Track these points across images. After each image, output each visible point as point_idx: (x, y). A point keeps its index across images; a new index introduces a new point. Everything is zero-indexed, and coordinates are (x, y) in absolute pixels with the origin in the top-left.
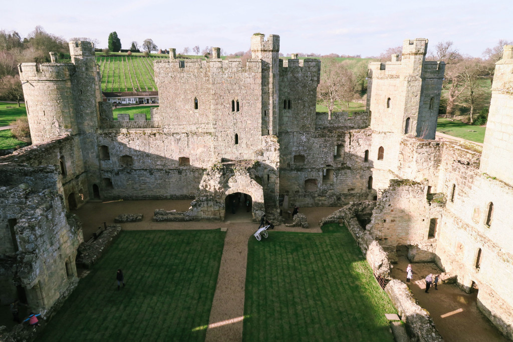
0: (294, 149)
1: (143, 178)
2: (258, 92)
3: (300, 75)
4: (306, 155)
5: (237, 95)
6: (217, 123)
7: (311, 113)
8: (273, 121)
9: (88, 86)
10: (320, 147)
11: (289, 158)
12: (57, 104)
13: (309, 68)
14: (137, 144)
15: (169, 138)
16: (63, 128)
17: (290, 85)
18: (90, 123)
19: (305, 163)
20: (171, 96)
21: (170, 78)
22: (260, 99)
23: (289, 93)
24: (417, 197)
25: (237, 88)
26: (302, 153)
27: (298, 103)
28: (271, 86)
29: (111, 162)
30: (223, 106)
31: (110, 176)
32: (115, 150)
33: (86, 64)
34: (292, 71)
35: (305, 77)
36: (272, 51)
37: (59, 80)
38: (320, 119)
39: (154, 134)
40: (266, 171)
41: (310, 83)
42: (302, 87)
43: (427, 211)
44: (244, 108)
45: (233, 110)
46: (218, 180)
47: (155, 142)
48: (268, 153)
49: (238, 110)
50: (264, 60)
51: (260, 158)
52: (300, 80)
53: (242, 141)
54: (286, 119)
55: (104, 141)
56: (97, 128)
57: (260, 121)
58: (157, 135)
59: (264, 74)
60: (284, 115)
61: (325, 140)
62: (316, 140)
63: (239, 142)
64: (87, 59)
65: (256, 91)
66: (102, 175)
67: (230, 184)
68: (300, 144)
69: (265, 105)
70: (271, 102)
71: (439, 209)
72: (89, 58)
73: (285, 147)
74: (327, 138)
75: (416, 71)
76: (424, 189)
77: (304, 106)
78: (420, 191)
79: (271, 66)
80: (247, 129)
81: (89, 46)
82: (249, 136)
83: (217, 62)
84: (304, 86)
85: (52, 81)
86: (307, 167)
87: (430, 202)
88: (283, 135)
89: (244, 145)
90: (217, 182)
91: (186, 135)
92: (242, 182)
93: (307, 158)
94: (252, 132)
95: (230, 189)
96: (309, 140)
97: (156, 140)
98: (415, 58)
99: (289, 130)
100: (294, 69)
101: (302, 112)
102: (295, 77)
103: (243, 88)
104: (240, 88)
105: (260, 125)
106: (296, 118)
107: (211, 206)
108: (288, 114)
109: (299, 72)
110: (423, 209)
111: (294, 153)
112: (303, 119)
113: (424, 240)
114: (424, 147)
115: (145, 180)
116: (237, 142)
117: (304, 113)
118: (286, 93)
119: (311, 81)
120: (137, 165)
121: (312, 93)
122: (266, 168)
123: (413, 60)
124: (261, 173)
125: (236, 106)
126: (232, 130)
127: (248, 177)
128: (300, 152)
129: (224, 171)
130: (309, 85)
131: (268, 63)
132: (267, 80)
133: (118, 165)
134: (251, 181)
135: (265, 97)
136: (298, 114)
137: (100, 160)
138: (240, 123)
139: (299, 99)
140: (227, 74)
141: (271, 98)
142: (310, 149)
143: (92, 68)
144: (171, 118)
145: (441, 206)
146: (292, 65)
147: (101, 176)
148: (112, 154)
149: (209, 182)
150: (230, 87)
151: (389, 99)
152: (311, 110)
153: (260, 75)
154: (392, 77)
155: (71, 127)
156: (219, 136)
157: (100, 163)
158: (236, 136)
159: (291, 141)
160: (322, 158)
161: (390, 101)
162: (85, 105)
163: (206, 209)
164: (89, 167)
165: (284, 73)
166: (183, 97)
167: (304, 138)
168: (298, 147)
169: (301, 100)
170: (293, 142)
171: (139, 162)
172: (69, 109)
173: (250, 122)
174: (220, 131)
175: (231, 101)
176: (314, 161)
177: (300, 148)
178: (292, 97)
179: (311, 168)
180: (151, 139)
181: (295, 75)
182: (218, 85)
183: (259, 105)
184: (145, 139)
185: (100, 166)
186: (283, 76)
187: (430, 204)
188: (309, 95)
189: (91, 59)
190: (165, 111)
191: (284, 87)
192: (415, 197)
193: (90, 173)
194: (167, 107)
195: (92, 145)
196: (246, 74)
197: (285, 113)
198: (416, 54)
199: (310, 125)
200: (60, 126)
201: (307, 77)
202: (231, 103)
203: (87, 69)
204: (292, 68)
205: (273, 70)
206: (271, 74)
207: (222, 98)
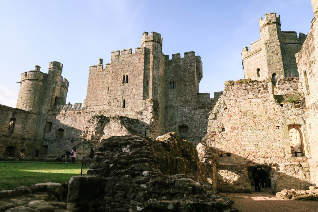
0: (178, 120)
1: (67, 145)
2: (142, 68)
3: (181, 63)
4: (188, 125)
5: (127, 71)
6: (111, 92)
7: (191, 90)
8: (153, 89)
9: (51, 85)
10: (201, 117)
11: (174, 128)
12: (29, 93)
13: (188, 57)
14: (68, 120)
15: (89, 115)
16: (28, 107)
17: (174, 71)
18: (46, 107)
19: (189, 132)
20: (95, 87)
21: (96, 75)
22: (143, 72)
23: (173, 77)
24: (259, 96)
25: (127, 67)
26: (186, 123)
27: (181, 83)
28: (151, 64)
29: (51, 133)
30: (117, 80)
31: (48, 143)
32: (54, 125)
33: (54, 73)
34: (175, 61)
35: (185, 64)
36: (153, 41)
37: (34, 79)
38: (203, 98)
39: (80, 113)
40: (144, 128)
41: (189, 68)
42: (183, 71)
43: (279, 114)
44: (131, 80)
45: (124, 82)
46: (96, 126)
47: (79, 118)
48: (146, 112)
49: (127, 82)
50: (147, 47)
51: (139, 117)
52: (181, 66)
53: (128, 105)
54: (171, 96)
55: (50, 119)
56: (49, 111)
57: (142, 89)
58: (82, 114)
59: (146, 56)
60: (170, 93)
61: (205, 111)
62: (197, 112)
63: (126, 106)
64: (55, 71)
65: (140, 67)
66: (44, 143)
67: (105, 131)
68: (183, 115)
69: (146, 77)
70: (151, 75)
71: (295, 110)
72: (56, 70)
73: (170, 119)
74: (207, 109)
75: (272, 36)
76: (267, 87)
77: (186, 85)
78: (262, 89)
79: (151, 50)
80: (132, 96)
81: (58, 64)
82: (133, 100)
83: (116, 53)
84: (185, 71)
85: (31, 79)
86: (190, 136)
87: (282, 103)
88: (169, 108)
89: (129, 108)
90: (95, 128)
91: (99, 112)
92: (114, 128)
93: (190, 128)
94: (136, 97)
95: (105, 135)
96: (190, 111)
97: (80, 116)
98: (268, 27)
99: (174, 105)
100: (176, 60)
101: (184, 90)
102: (177, 65)
103: (131, 66)
104: (129, 67)
105: (142, 92)
106: (179, 94)
107: (86, 149)
108: (173, 92)
109: (180, 61)
110: (272, 111)
111: (178, 124)
112: (185, 95)
113: (286, 158)
114: (286, 82)
115: (68, 147)
116: (124, 106)
117: (186, 90)
118: (171, 77)
119: (190, 67)
120: (66, 135)
121: (191, 75)
122: (144, 126)
123: (267, 29)
124: (139, 130)
125: (125, 80)
126: (121, 97)
127: (119, 123)
128: (183, 122)
129: (101, 119)
130: (188, 70)
131: (149, 49)
132: (148, 60)
133: (54, 136)
134: (122, 127)
135: (147, 71)
136: (181, 91)
137: (45, 132)
138: (128, 91)
139: (181, 80)
140: (121, 59)
141: (151, 72)
142: (192, 119)
143: (57, 76)
144: (92, 101)
145: (299, 107)
146: (175, 57)
147: (42, 143)
148: (53, 128)
149: (90, 129)
150: (122, 67)
151: (258, 70)
152: (191, 88)
153: (143, 56)
154: (256, 52)
155: (33, 107)
156: (112, 102)
157: (44, 134)
158: (124, 101)
159: (176, 113)
160: (204, 127)
161: (260, 72)
162: (46, 96)
163: (81, 151)
164: (37, 137)
165: (169, 64)
166: (101, 87)
167: (186, 110)
168: (182, 118)
169: (183, 80)
170: (177, 114)
171: (67, 133)
172: (35, 96)
173: (134, 90)
174: (113, 98)
175: (122, 75)
176: (197, 131)
177: (184, 119)
178: (176, 80)
179: (193, 137)
180: (78, 116)
181: (178, 64)
182: (115, 67)
183: (142, 77)
184: (74, 117)
185: (44, 136)
186: (169, 65)
187: (282, 105)
188: (189, 76)
189: (57, 71)
190: (89, 97)
191: (170, 73)
192: (257, 97)
193: (37, 141)
194: (91, 94)
195: (43, 121)
196: (134, 57)
197: (170, 91)
198: (269, 24)
199: (191, 99)
200: (26, 106)
201: (187, 64)
202: (122, 78)
203: (53, 76)
204: (175, 60)
205: (154, 54)
206: (151, 56)
207: (116, 75)
